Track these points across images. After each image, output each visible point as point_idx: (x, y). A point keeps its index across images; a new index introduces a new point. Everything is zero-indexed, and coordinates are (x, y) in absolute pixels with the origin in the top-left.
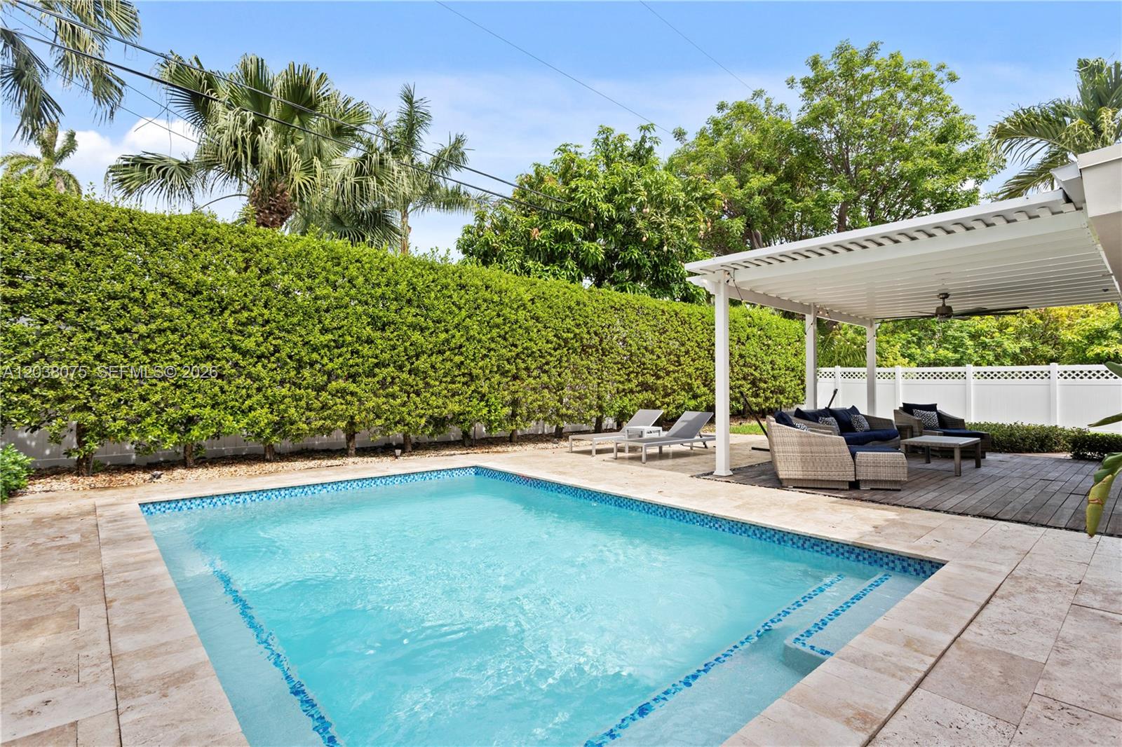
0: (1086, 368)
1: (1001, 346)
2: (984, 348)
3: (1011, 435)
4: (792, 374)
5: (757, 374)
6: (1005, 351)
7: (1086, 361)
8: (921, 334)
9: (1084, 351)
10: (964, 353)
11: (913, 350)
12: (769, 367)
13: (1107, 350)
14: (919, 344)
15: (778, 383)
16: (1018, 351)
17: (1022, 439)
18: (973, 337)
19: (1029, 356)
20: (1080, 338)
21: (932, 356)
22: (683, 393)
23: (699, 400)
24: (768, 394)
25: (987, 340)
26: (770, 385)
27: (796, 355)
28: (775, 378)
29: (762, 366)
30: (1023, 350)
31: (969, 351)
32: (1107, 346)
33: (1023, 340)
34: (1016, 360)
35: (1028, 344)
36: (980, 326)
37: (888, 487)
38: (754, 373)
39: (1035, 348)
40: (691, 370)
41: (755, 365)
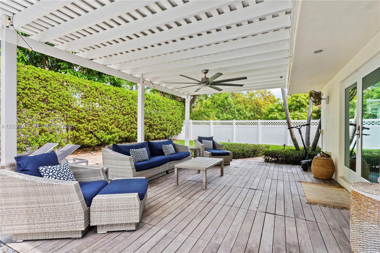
0: (268, 121)
1: (245, 114)
2: (241, 115)
3: (243, 150)
4: (171, 123)
5: (151, 122)
6: (246, 116)
7: (268, 119)
8: (223, 109)
9: (268, 116)
10: (235, 116)
11: (220, 115)
12: (158, 119)
13: (274, 115)
14: (222, 113)
15: (163, 126)
16: (250, 116)
17: (247, 152)
18: (238, 111)
19: (253, 118)
20: (267, 112)
21: (225, 117)
22: (102, 131)
23: (113, 135)
24: (158, 131)
25: (242, 112)
26: (159, 127)
27: (172, 114)
28: (162, 124)
29: (154, 118)
30: (252, 116)
31: (236, 116)
32: (274, 114)
33: (251, 112)
34: (249, 119)
35: (253, 114)
36: (240, 107)
37: (124, 229)
38: (150, 122)
39: (255, 115)
40: (107, 119)
41: (150, 118)
